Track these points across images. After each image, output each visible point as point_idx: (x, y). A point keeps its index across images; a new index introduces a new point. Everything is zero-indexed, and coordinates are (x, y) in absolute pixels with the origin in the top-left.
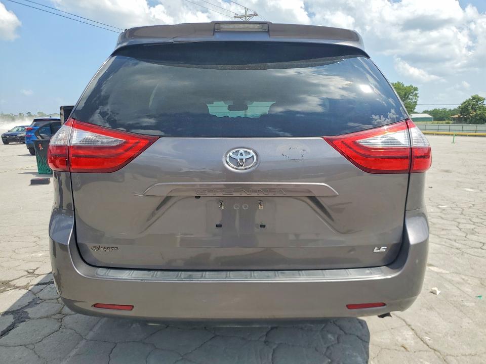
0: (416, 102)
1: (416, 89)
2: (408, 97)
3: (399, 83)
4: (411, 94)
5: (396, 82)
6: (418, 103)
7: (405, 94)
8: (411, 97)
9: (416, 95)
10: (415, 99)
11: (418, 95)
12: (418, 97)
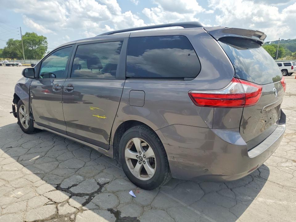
0: (47, 47)
1: (45, 38)
2: (41, 43)
3: (34, 33)
4: (43, 41)
5: (32, 33)
6: (48, 47)
7: (39, 41)
8: (43, 43)
9: (46, 42)
10: (46, 44)
11: (47, 42)
12: (47, 43)
